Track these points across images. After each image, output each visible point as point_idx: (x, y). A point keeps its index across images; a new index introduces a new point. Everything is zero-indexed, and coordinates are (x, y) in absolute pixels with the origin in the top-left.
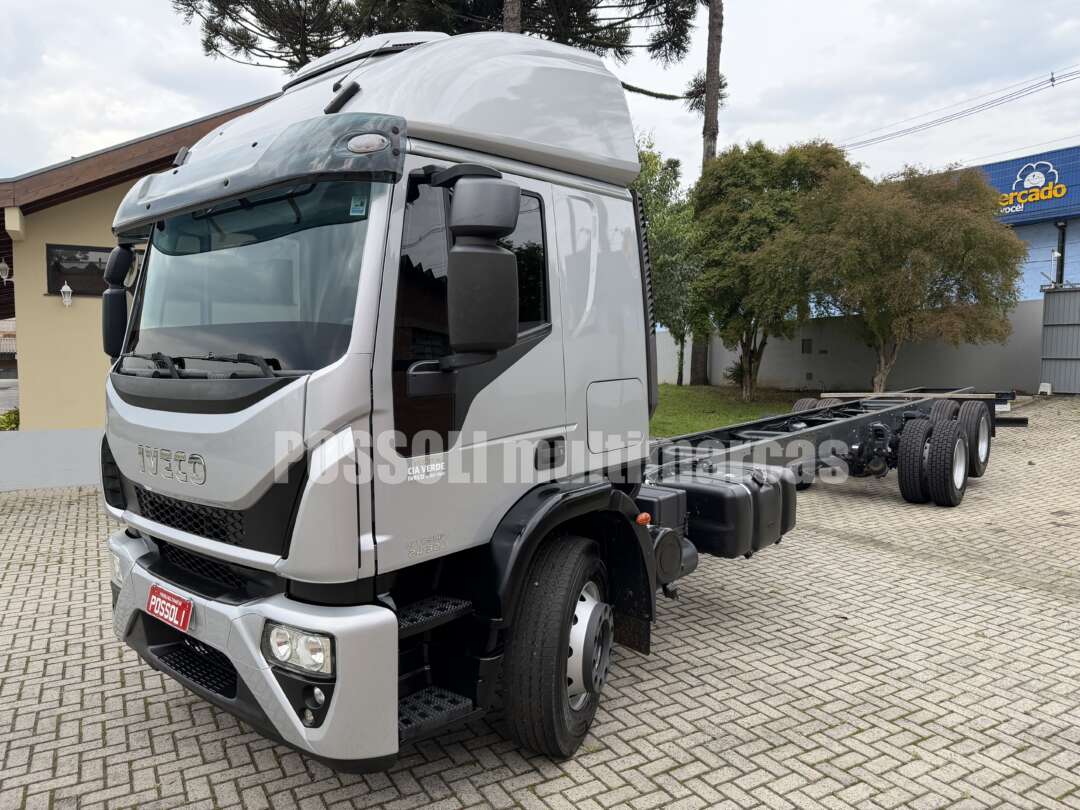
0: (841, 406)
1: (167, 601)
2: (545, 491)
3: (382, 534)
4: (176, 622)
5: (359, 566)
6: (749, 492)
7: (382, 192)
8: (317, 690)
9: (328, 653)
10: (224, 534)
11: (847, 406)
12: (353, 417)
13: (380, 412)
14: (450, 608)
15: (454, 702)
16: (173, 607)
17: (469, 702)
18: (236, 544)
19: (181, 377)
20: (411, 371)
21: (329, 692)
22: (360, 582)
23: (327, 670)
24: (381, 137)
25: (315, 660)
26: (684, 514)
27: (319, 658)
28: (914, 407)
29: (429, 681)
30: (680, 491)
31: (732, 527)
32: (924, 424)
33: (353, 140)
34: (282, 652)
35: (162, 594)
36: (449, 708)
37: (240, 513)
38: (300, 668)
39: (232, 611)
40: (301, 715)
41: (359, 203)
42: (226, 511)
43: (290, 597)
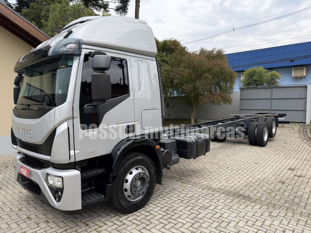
0: (234, 118)
1: (24, 170)
2: (128, 139)
3: (77, 150)
4: (26, 175)
5: (70, 159)
6: (195, 141)
7: (76, 59)
8: (59, 192)
9: (62, 182)
10: (38, 151)
11: (235, 118)
12: (68, 119)
13: (76, 118)
14: (99, 171)
15: (99, 196)
16: (26, 171)
17: (104, 196)
18: (41, 154)
19: (29, 109)
20: (85, 106)
21: (62, 193)
22: (70, 163)
23: (61, 187)
24: (76, 45)
25: (59, 184)
26: (175, 147)
27: (60, 183)
28: (254, 118)
29: (94, 191)
30: (174, 140)
31: (189, 150)
32: (256, 123)
33: (67, 46)
34: (51, 182)
35: (24, 168)
36: (97, 197)
37: (41, 145)
38: (55, 186)
39: (39, 172)
40: (55, 199)
41: (70, 62)
42: (38, 145)
43: (54, 168)
